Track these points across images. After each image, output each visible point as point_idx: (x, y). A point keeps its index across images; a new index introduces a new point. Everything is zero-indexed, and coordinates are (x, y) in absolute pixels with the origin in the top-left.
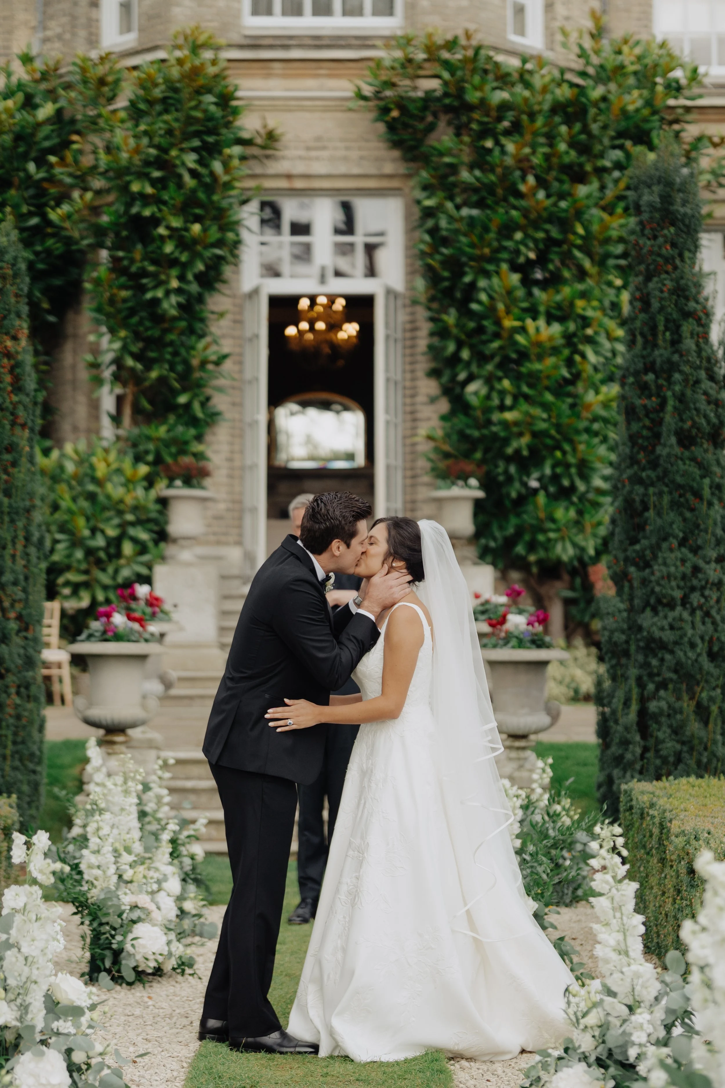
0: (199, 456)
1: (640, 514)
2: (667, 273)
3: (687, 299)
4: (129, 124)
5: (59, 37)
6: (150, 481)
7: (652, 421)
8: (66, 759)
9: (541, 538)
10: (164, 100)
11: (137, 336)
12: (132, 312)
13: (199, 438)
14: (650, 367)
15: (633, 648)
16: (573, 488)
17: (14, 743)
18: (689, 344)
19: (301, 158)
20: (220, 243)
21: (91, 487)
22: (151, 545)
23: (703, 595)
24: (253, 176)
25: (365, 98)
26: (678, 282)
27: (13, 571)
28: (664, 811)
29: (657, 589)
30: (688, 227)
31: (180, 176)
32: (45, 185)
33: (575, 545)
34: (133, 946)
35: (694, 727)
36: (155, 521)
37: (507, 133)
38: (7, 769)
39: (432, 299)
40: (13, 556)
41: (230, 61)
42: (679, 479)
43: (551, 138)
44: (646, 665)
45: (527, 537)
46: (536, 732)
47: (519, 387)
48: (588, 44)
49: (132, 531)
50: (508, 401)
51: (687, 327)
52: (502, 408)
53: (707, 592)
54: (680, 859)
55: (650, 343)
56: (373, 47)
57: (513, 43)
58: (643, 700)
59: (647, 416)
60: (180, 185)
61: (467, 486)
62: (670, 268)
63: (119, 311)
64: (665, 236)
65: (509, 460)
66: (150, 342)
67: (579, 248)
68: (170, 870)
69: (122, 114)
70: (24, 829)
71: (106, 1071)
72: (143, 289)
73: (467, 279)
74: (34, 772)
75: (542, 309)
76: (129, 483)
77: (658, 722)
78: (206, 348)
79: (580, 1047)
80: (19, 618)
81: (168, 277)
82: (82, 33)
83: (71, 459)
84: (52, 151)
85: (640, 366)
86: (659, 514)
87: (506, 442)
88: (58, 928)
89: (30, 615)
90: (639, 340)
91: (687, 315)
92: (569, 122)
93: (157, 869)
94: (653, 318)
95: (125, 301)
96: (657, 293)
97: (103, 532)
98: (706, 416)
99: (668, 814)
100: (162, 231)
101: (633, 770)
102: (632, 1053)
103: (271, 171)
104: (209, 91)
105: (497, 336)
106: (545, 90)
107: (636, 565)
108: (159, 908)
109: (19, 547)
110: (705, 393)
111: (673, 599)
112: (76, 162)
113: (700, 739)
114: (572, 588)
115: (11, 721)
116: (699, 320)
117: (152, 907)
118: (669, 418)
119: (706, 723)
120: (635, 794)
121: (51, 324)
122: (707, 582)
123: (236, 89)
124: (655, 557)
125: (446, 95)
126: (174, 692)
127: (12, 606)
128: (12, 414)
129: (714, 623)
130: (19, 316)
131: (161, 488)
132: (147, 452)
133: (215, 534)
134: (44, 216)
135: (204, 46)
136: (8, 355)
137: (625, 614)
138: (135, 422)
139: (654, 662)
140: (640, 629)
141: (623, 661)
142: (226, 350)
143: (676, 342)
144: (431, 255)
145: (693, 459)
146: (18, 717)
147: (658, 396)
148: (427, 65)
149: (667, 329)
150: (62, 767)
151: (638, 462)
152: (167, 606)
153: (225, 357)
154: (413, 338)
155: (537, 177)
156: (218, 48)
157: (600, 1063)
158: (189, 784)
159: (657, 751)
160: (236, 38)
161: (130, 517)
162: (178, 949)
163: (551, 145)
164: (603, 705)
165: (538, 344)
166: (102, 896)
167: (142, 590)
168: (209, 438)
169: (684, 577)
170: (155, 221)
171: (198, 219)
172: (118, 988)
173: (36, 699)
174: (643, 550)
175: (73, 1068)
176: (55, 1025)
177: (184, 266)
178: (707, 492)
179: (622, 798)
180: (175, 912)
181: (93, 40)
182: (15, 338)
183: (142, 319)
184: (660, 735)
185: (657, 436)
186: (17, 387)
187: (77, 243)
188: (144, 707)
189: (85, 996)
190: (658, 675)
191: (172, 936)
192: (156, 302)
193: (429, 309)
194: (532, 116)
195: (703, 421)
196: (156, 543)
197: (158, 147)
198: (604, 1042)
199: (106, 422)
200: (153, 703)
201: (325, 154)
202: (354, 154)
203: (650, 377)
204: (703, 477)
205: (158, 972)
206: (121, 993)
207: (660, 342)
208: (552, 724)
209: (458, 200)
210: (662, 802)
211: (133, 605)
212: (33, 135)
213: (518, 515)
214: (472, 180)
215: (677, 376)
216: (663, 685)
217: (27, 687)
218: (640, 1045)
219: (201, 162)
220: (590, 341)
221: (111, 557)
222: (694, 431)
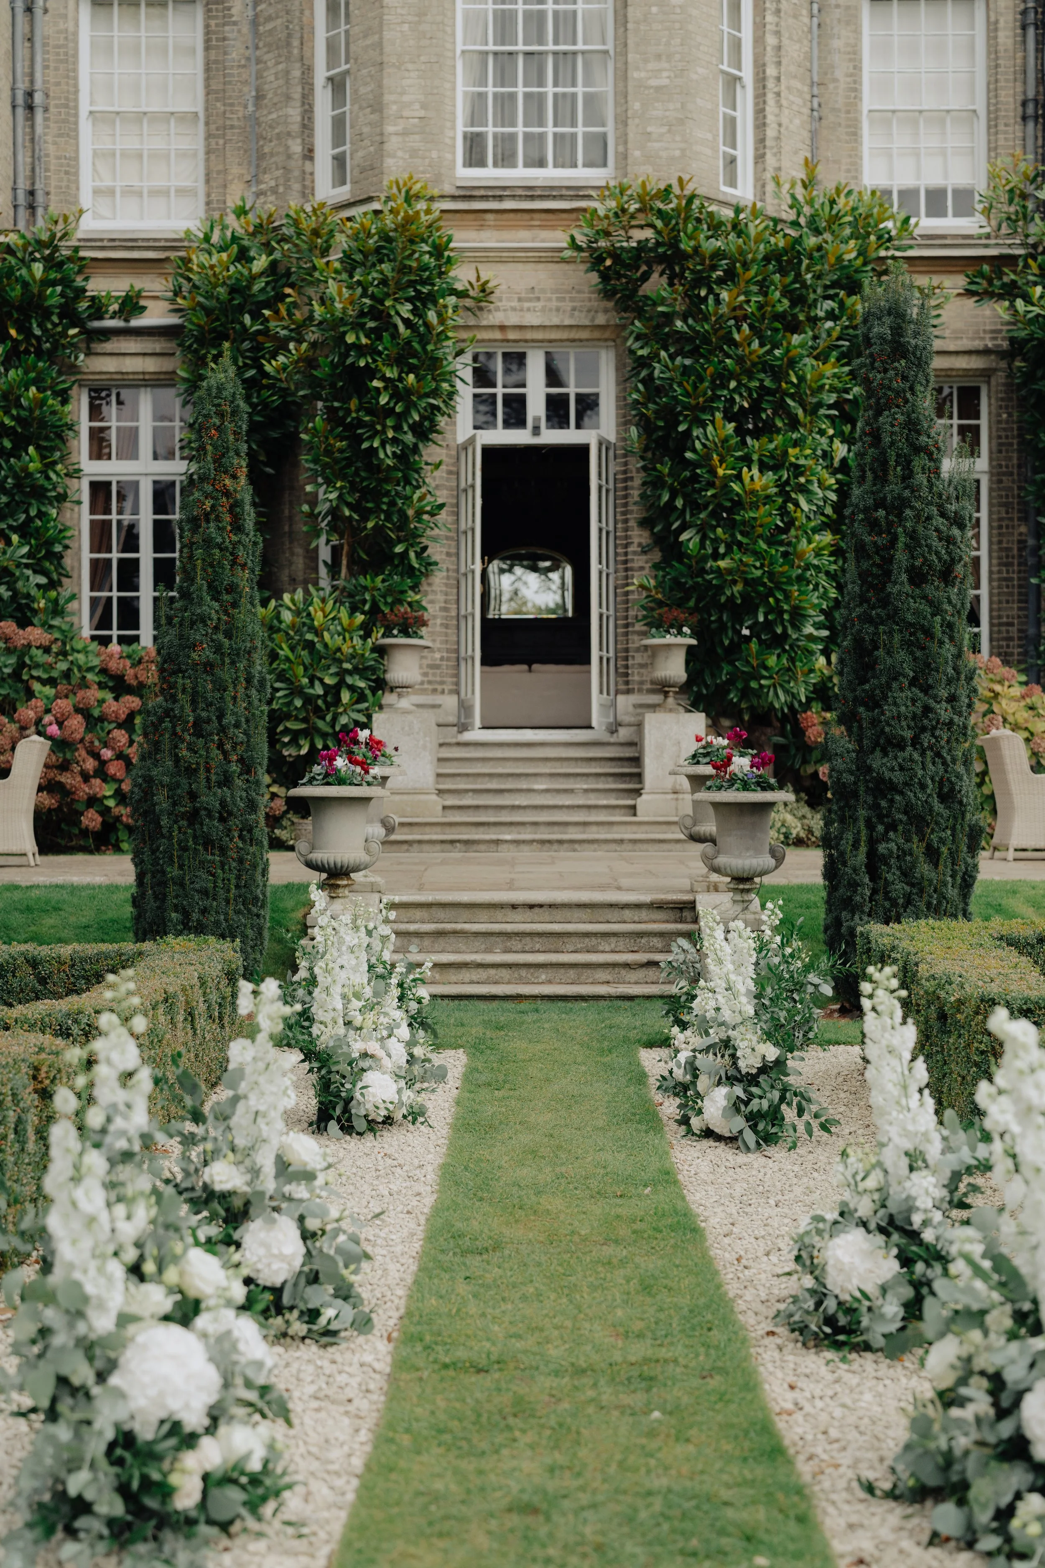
0: (416, 606)
1: (870, 654)
2: (898, 406)
3: (919, 433)
4: (344, 276)
5: (274, 190)
6: (367, 630)
7: (883, 558)
8: (289, 904)
9: (754, 685)
10: (378, 250)
11: (353, 487)
12: (349, 462)
13: (415, 588)
14: (880, 503)
15: (862, 789)
16: (785, 635)
17: (237, 887)
18: (921, 479)
19: (514, 309)
20: (435, 393)
21: (309, 637)
22: (368, 692)
23: (933, 735)
24: (467, 327)
25: (579, 249)
26: (909, 416)
27: (234, 713)
28: (909, 954)
29: (887, 729)
30: (920, 359)
31: (396, 326)
32: (260, 338)
33: (787, 692)
34: (362, 1094)
35: (924, 868)
36: (373, 670)
37: (721, 281)
38: (231, 912)
39: (646, 449)
40: (234, 698)
41: (442, 211)
42: (910, 617)
43: (764, 287)
44: (876, 806)
45: (740, 685)
46: (761, 874)
47: (733, 536)
48: (800, 192)
49: (349, 680)
50: (722, 550)
51: (918, 462)
52: (716, 556)
53: (937, 733)
54: (929, 1003)
55: (881, 478)
56: (589, 197)
57: (724, 193)
58: (872, 843)
59: (877, 553)
60: (395, 335)
61: (680, 633)
62: (901, 401)
63: (336, 461)
64: (895, 369)
65: (722, 608)
66: (366, 494)
67: (792, 396)
68: (398, 1015)
69: (337, 265)
70: (249, 975)
71: (342, 1238)
72: (360, 440)
73: (682, 428)
74: (258, 916)
75: (755, 457)
76: (345, 632)
77: (886, 864)
78: (421, 499)
79: (856, 1210)
80: (241, 760)
81: (384, 426)
82: (297, 187)
83: (289, 609)
84: (267, 305)
85: (870, 502)
86: (889, 653)
87: (720, 589)
88: (289, 1083)
89: (252, 757)
90: (869, 475)
91: (918, 449)
92: (782, 271)
93: (386, 1014)
94: (883, 453)
95: (341, 451)
96: (889, 428)
97: (321, 680)
98: (937, 553)
99: (912, 957)
100: (376, 383)
101: (863, 912)
102: (917, 1219)
103: (484, 323)
104: (424, 241)
105: (711, 485)
106: (759, 239)
107: (865, 705)
108: (389, 1056)
109: (241, 690)
110: (937, 530)
111: (903, 738)
112: (290, 314)
113: (930, 881)
114: (783, 734)
115: (234, 864)
116: (930, 455)
117: (381, 1053)
118: (901, 556)
119: (936, 865)
120: (872, 937)
121: (269, 475)
122: (938, 722)
123: (450, 240)
124: (885, 697)
125: (658, 244)
126: (393, 837)
127: (234, 749)
128: (232, 554)
129: (944, 763)
130: (238, 454)
131: (378, 637)
132: (364, 602)
133: (430, 682)
134: (260, 368)
135: (418, 197)
136: (227, 494)
137: (854, 755)
138: (351, 573)
139: (883, 803)
140: (870, 769)
141: (852, 802)
142: (440, 501)
143: (908, 476)
144: (644, 405)
145: (925, 597)
146: (241, 861)
147: (889, 533)
148: (640, 216)
149: (898, 463)
150: (284, 911)
151: (867, 601)
152: (389, 750)
153: (441, 506)
154: (626, 488)
155: (751, 326)
156: (432, 199)
157: (882, 1230)
158: (412, 927)
159: (886, 893)
160: (448, 189)
161: (347, 666)
162: (408, 1096)
163: (765, 294)
164: (830, 848)
165: (753, 492)
166: (331, 1044)
167: (363, 735)
168: (424, 587)
169: (914, 717)
170: (371, 373)
171: (412, 369)
172: (348, 1138)
173: (260, 843)
174: (873, 690)
175: (307, 1236)
176: (287, 1189)
177: (401, 417)
178: (938, 630)
179: (858, 940)
180: (406, 1057)
181: (307, 191)
182: (234, 477)
183: (357, 469)
184: (890, 877)
185: (888, 574)
186: (238, 527)
187: (294, 394)
188: (367, 850)
189: (319, 1158)
190: (887, 816)
191: (402, 1083)
192: (372, 451)
193: (642, 458)
194: (746, 265)
195: (934, 557)
196: (374, 691)
197: (373, 297)
198: (884, 1206)
199: (323, 571)
200: (375, 847)
201: (539, 305)
202: (568, 306)
203: (881, 513)
204: (933, 615)
205: (388, 1121)
206: (352, 1143)
207: (891, 478)
208: (776, 867)
209: (672, 350)
210: (905, 944)
211: (355, 749)
212: (249, 287)
213: (732, 663)
214: (686, 329)
215: (908, 512)
216: (893, 827)
217: (250, 831)
218: (925, 1211)
219: (414, 311)
220: (803, 489)
221: (328, 706)
222: (925, 569)
